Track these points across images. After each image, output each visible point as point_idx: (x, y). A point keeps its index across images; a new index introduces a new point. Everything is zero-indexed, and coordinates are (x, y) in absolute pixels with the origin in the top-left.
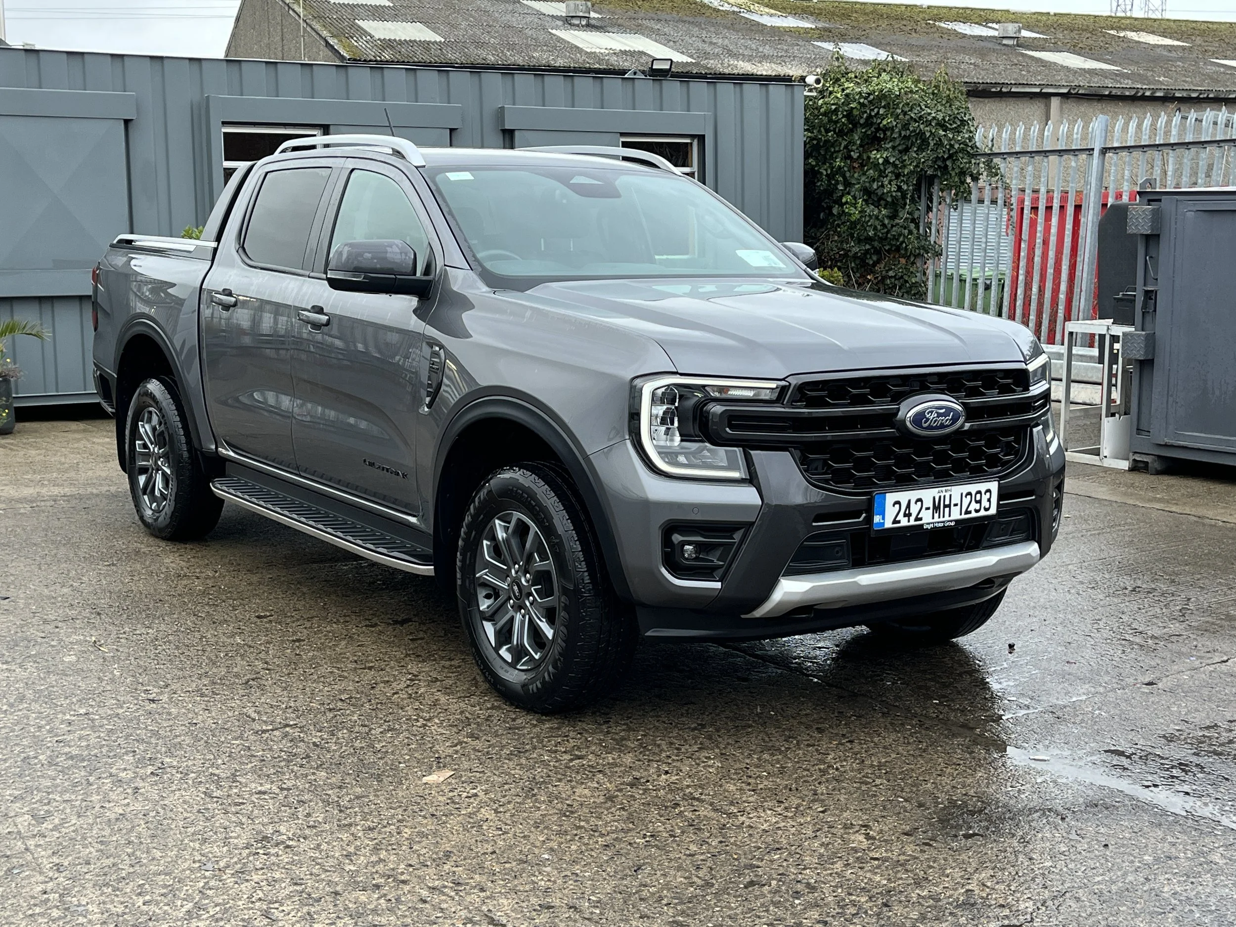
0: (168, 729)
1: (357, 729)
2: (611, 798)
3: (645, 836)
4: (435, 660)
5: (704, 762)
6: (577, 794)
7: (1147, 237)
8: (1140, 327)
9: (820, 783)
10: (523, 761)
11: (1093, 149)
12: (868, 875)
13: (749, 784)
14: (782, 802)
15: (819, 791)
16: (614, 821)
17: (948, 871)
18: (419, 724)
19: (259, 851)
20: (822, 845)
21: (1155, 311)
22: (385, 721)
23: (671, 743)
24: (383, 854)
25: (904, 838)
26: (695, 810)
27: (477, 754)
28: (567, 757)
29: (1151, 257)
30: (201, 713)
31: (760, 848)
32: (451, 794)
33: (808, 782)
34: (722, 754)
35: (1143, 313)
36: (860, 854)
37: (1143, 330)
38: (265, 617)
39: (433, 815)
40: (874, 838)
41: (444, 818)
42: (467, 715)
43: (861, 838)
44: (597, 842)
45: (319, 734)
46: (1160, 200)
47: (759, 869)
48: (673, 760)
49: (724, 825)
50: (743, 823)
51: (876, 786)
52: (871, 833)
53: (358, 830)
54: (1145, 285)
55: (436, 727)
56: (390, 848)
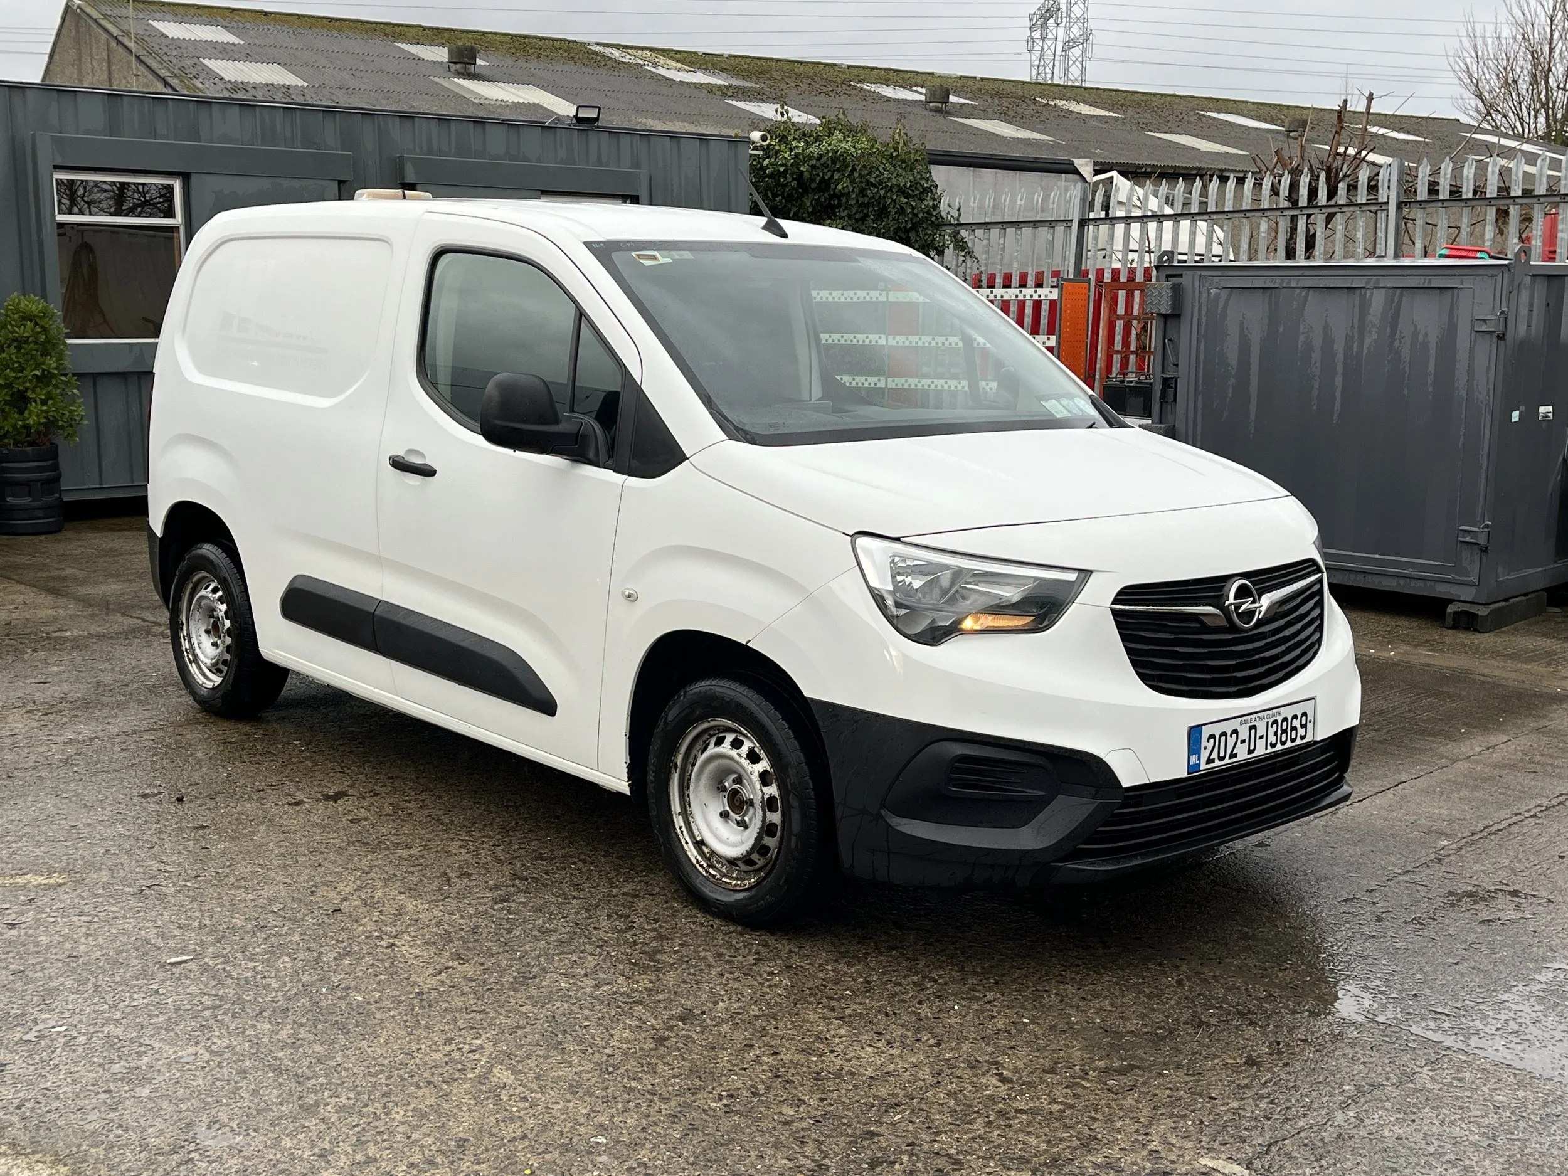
0: (38, 967)
1: (301, 955)
2: (661, 1041)
3: (720, 1098)
4: (387, 849)
5: (768, 980)
6: (616, 1038)
7: (1165, 317)
8: (1157, 418)
9: (920, 1003)
10: (533, 991)
11: (1072, 220)
12: (1021, 1136)
13: (833, 1009)
14: (881, 1034)
15: (923, 1015)
16: (675, 1077)
17: (1119, 1124)
18: (384, 943)
19: (192, 1155)
20: (949, 1094)
21: (1175, 400)
22: (338, 941)
23: (720, 955)
24: (372, 1150)
25: (1048, 1078)
26: (775, 1053)
27: (470, 984)
28: (589, 982)
29: (1170, 340)
30: (83, 940)
31: (873, 1106)
32: (447, 1048)
33: (905, 1001)
34: (787, 967)
35: (1161, 403)
36: (1000, 1105)
37: (1161, 423)
38: (153, 795)
39: (429, 1083)
40: (1010, 1081)
41: (445, 1086)
42: (446, 927)
43: (994, 1081)
44: (660, 1111)
45: (251, 965)
46: (1181, 276)
47: (881, 1138)
48: (728, 979)
49: (819, 1074)
50: (841, 1069)
51: (989, 1002)
52: (1005, 1073)
53: (329, 1112)
54: (1163, 372)
55: (407, 947)
56: (379, 1139)
